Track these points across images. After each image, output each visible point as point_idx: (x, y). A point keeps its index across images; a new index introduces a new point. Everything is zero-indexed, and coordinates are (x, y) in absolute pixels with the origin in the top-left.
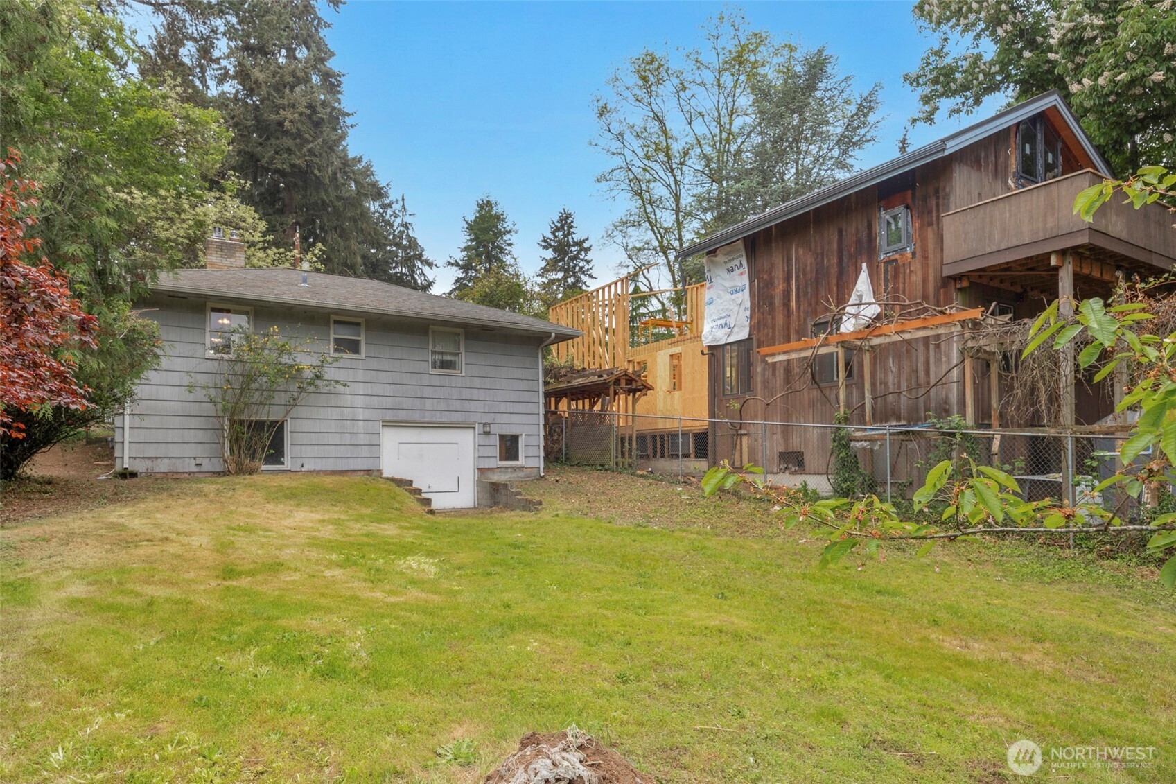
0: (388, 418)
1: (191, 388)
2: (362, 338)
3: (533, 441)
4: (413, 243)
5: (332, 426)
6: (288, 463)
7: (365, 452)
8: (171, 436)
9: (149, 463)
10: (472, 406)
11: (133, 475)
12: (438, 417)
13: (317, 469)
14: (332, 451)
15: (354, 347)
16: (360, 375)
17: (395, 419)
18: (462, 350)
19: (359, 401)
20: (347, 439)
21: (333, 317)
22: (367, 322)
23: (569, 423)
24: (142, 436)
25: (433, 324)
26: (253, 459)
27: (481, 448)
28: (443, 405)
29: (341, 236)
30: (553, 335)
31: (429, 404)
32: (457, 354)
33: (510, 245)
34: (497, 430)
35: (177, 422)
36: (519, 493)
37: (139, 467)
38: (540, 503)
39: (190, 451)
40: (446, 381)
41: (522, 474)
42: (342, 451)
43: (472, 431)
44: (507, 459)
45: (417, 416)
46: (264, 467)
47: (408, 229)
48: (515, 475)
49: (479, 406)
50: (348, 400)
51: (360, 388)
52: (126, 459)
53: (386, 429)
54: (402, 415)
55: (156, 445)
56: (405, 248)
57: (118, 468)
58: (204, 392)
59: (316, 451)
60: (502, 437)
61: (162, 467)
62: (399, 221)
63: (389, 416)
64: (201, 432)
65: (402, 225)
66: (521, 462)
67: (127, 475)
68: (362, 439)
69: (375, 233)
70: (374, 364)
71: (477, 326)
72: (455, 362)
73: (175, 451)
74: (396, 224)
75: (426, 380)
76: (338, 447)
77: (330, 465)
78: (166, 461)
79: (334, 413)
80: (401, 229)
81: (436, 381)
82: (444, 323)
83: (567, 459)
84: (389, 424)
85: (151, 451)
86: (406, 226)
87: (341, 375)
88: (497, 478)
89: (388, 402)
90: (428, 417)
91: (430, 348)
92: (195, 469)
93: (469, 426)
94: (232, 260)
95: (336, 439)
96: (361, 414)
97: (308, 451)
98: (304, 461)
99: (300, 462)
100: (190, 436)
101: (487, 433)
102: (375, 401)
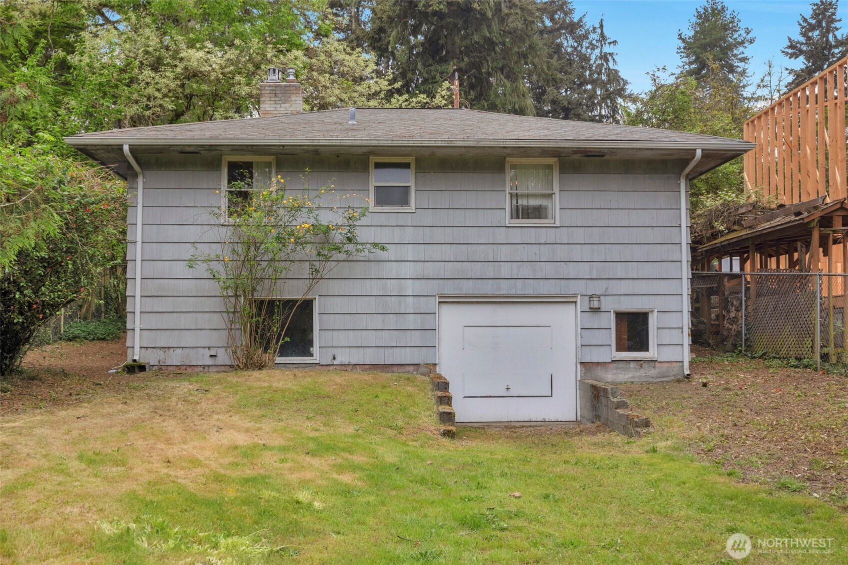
0: (447, 292)
1: (191, 263)
2: (411, 183)
3: (671, 320)
4: (614, 76)
5: (371, 305)
6: (318, 354)
7: (415, 338)
8: (185, 321)
9: (161, 353)
10: (572, 270)
11: (142, 368)
12: (519, 288)
13: (353, 362)
14: (371, 338)
15: (399, 197)
16: (409, 234)
17: (457, 292)
18: (556, 188)
19: (408, 270)
20: (392, 322)
21: (374, 159)
22: (418, 161)
23: (753, 292)
24: (154, 321)
25: (510, 155)
26: (266, 350)
27: (585, 332)
28: (526, 271)
29: (507, 77)
30: (699, 153)
31: (506, 270)
32: (550, 196)
33: (744, 60)
34: (612, 305)
35: (190, 304)
36: (622, 405)
37: (150, 358)
38: (647, 424)
39: (204, 339)
40: (531, 235)
41: (652, 372)
42: (386, 338)
43: (572, 306)
44: (630, 349)
45: (488, 288)
46: (279, 360)
47: (607, 61)
48: (642, 373)
49: (584, 270)
50: (393, 269)
51: (409, 253)
52: (137, 349)
53: (445, 308)
54: (467, 287)
55: (168, 332)
56: (603, 85)
57: (129, 361)
58: (205, 266)
59: (352, 338)
60: (619, 315)
61: (175, 358)
62: (597, 52)
63: (449, 288)
64: (216, 315)
65: (601, 58)
66: (652, 353)
67: (136, 368)
68: (411, 321)
69: (549, 68)
70: (427, 218)
71: (577, 151)
72: (546, 208)
73: (188, 339)
74: (593, 57)
75: (501, 235)
76: (381, 332)
77: (369, 357)
78: (178, 351)
79: (374, 287)
80: (599, 62)
81: (516, 236)
82: (524, 151)
83: (749, 347)
84: (446, 300)
85: (163, 340)
86: (605, 57)
87: (382, 236)
88: (610, 376)
89: (447, 270)
90: (505, 288)
91: (508, 190)
92: (210, 362)
93: (568, 300)
94: (287, 105)
95: (376, 322)
96: (410, 287)
97: (341, 338)
98: (337, 352)
99: (332, 351)
100: (203, 320)
101: (596, 310)
102: (429, 269)
